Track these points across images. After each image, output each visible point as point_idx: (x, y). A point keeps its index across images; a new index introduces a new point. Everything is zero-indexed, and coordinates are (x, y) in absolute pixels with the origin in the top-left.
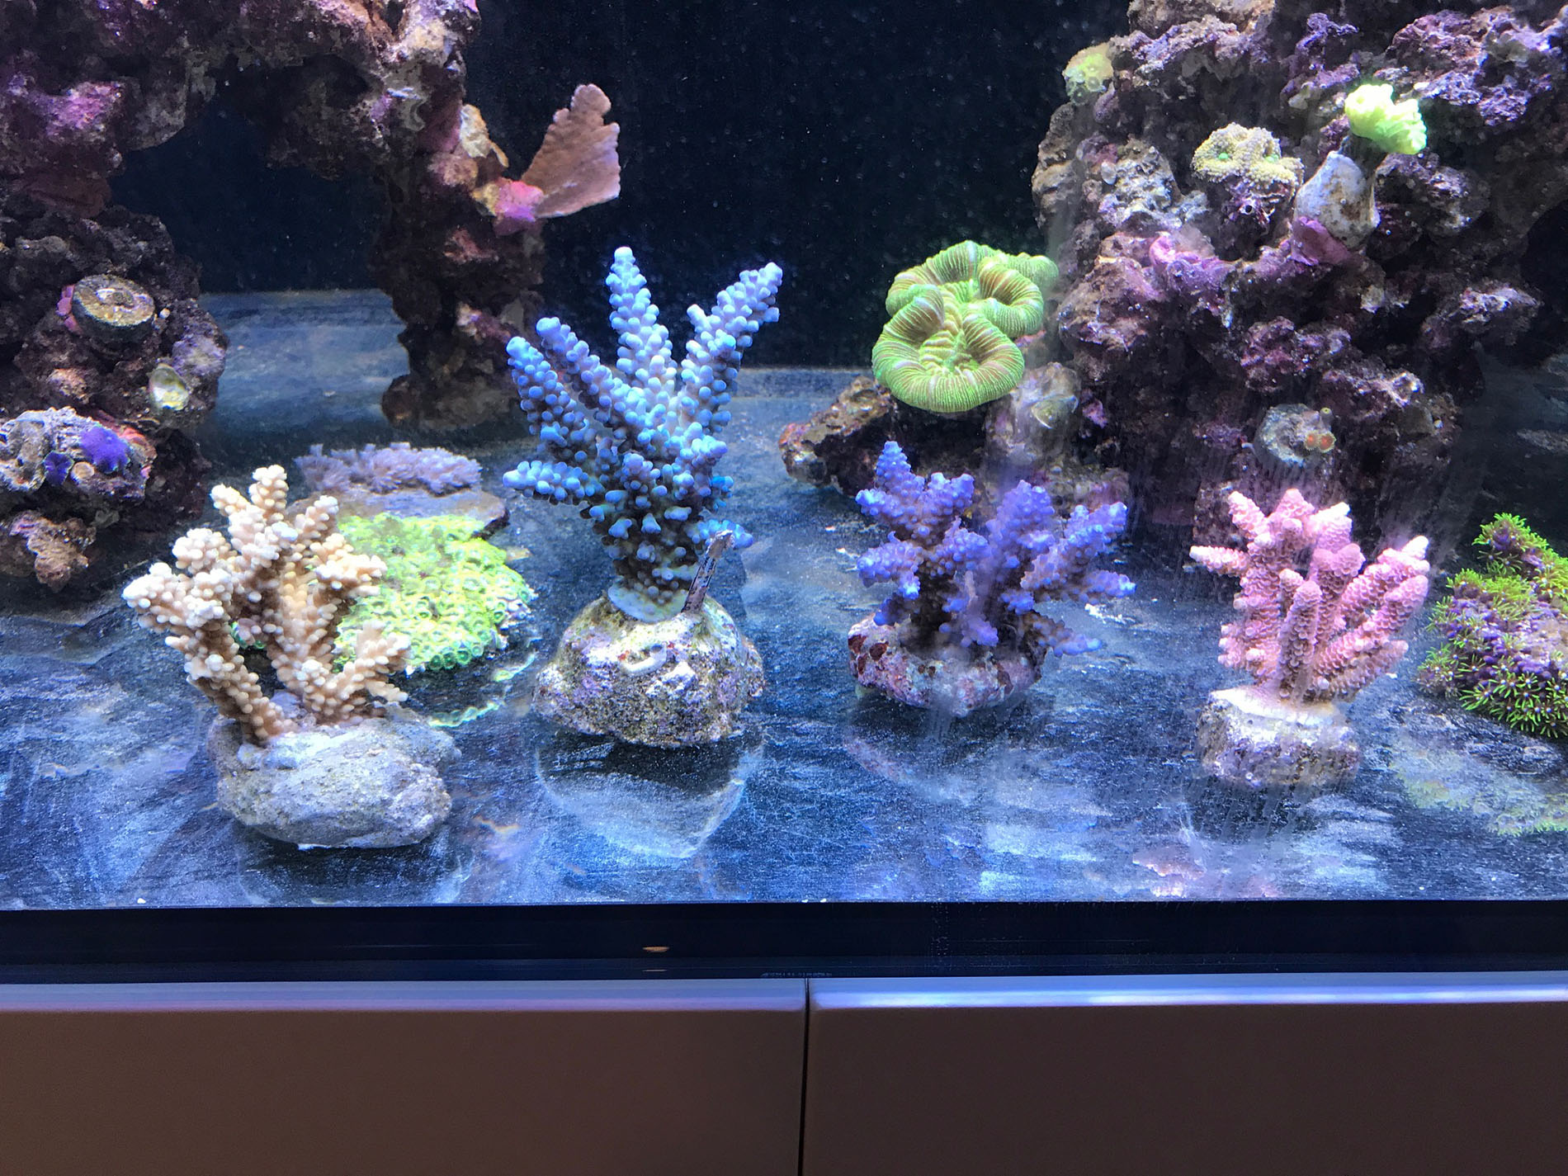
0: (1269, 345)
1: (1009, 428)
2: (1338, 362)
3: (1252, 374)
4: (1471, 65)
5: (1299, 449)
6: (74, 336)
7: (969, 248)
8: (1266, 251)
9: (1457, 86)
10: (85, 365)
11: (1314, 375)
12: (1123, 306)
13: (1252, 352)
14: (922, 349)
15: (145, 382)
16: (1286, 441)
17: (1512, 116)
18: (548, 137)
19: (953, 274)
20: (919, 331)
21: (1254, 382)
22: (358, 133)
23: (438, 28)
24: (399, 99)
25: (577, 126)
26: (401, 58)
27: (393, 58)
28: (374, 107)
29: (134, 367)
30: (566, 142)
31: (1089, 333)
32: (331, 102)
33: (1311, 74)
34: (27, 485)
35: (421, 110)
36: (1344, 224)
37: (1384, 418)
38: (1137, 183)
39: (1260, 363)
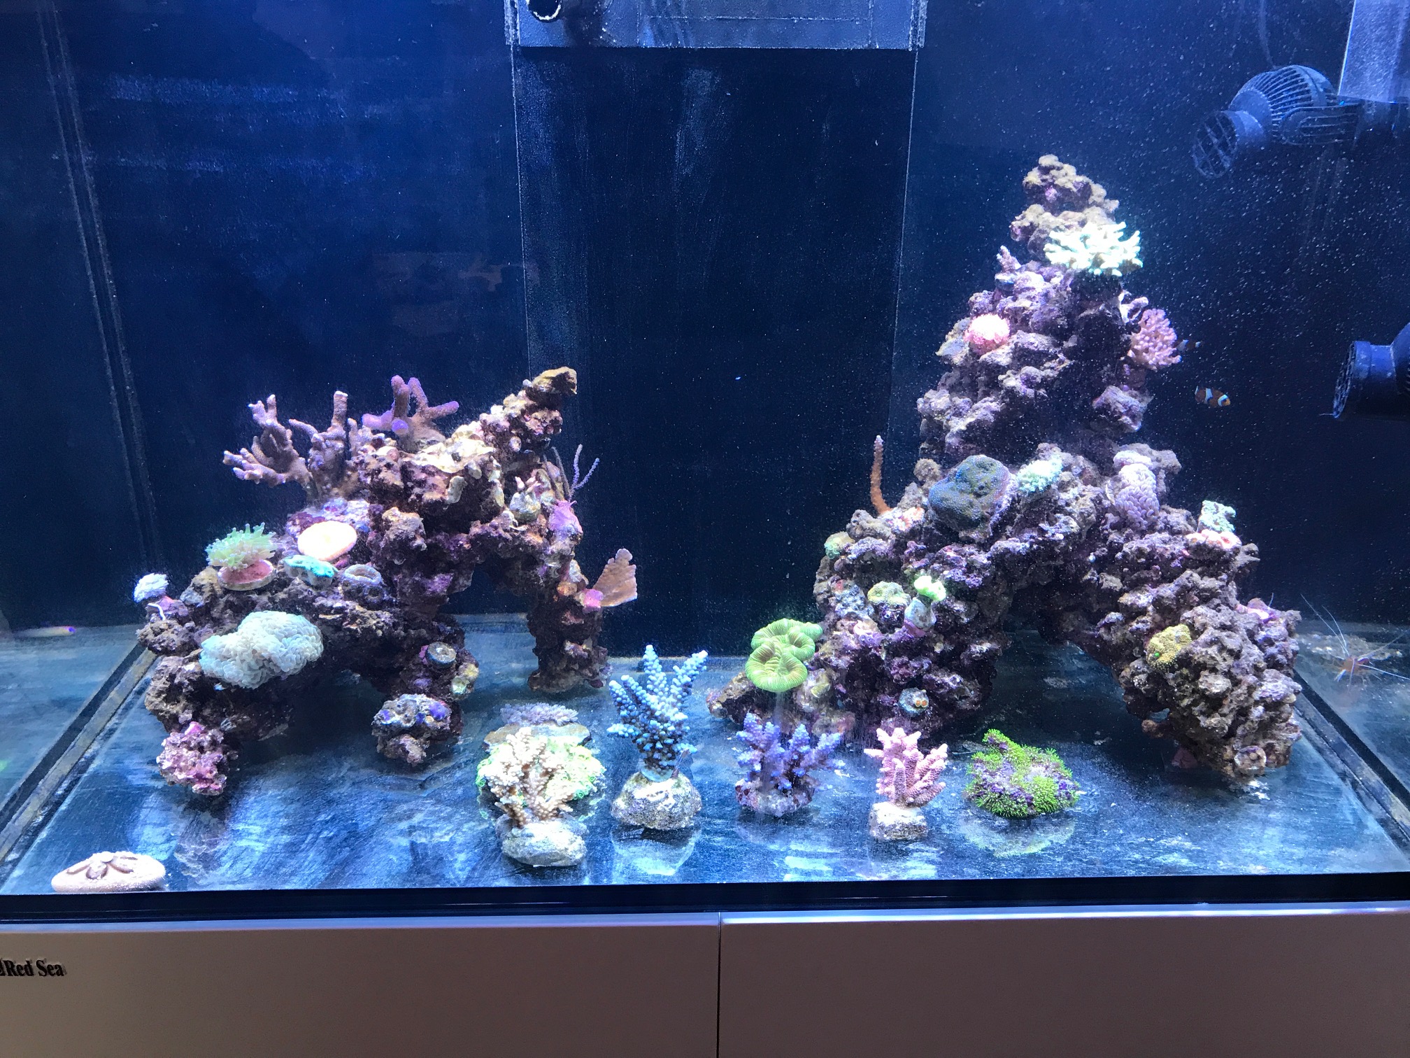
0: (900, 666)
1: (803, 697)
2: (928, 671)
3: (895, 677)
4: (962, 567)
5: (914, 706)
6: (425, 666)
7: (784, 622)
8: (897, 630)
9: (958, 575)
10: (428, 677)
11: (919, 677)
12: (843, 652)
13: (895, 669)
14: (766, 665)
15: (449, 683)
16: (909, 703)
17: (977, 585)
18: (605, 570)
19: (779, 632)
20: (765, 658)
21: (896, 680)
22: (534, 581)
23: (567, 541)
24: (550, 567)
25: (618, 566)
26: (552, 552)
27: (549, 552)
28: (540, 571)
29: (446, 678)
30: (613, 572)
31: (830, 661)
32: (523, 569)
33: (910, 563)
34: (408, 725)
35: (558, 570)
36: (921, 624)
37: (948, 692)
38: (851, 599)
39: (898, 673)
